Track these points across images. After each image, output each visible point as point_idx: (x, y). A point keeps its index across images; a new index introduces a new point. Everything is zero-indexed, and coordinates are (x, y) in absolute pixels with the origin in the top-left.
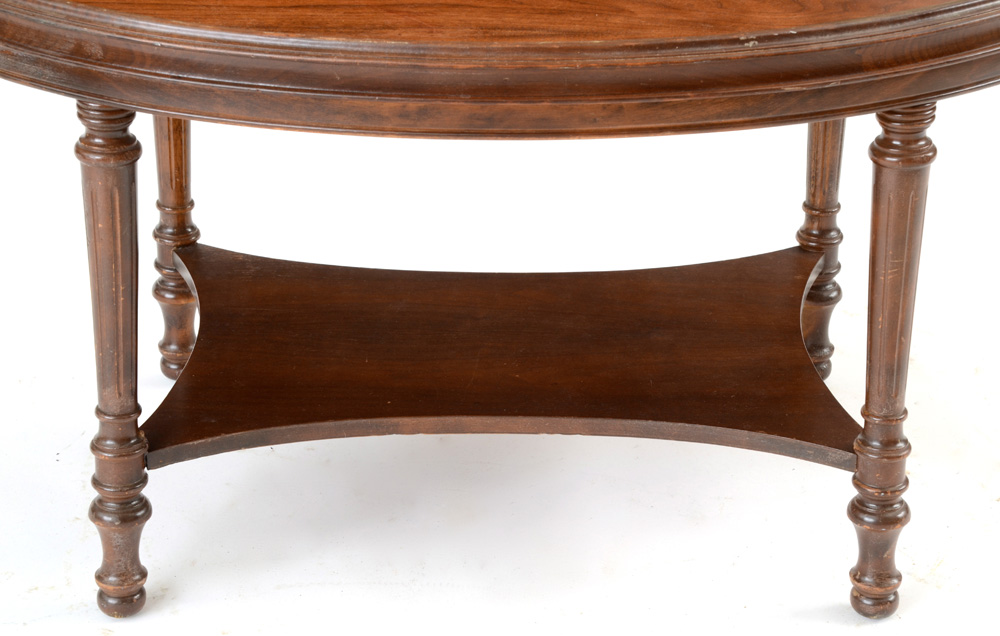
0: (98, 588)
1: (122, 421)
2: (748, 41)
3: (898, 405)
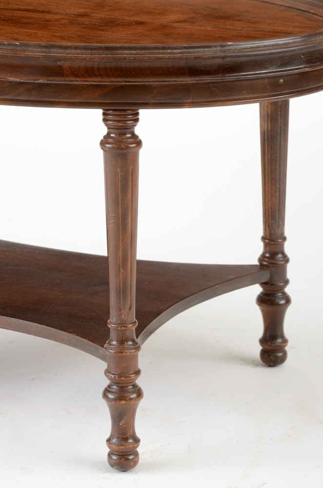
3: (123, 316)
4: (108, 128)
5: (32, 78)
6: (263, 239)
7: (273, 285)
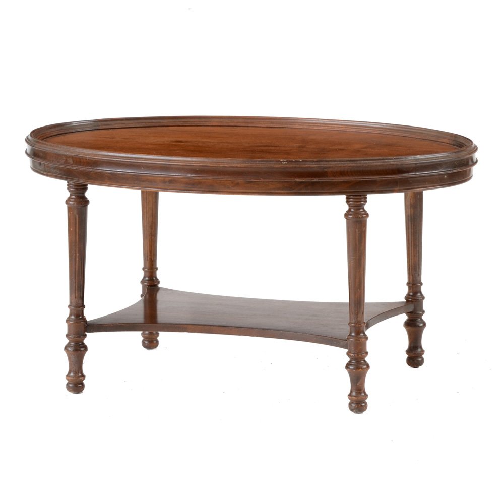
0: (67, 381)
1: (78, 309)
2: (283, 162)
3: (359, 318)
4: (349, 206)
5: (310, 179)
6: (408, 284)
7: (415, 313)
